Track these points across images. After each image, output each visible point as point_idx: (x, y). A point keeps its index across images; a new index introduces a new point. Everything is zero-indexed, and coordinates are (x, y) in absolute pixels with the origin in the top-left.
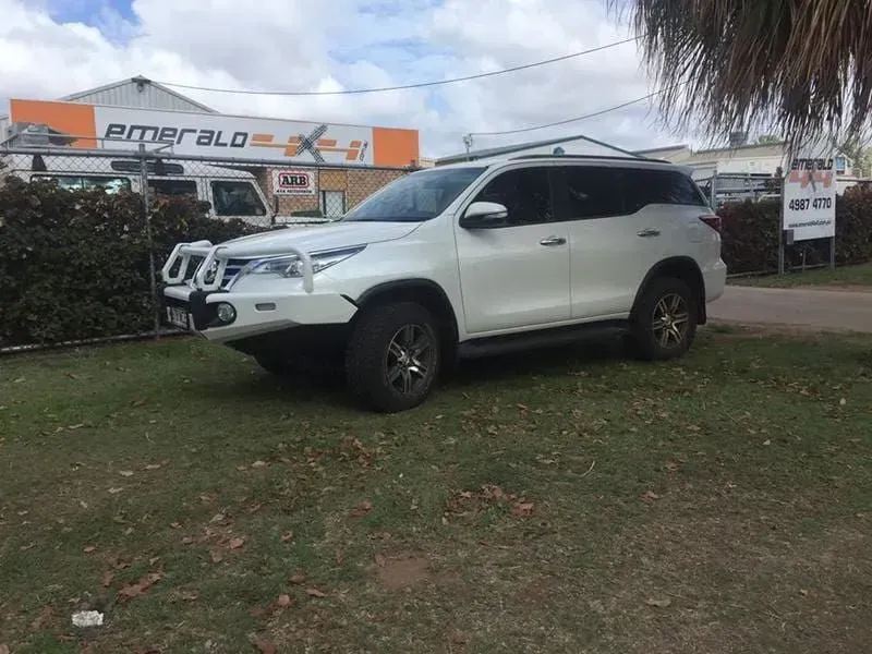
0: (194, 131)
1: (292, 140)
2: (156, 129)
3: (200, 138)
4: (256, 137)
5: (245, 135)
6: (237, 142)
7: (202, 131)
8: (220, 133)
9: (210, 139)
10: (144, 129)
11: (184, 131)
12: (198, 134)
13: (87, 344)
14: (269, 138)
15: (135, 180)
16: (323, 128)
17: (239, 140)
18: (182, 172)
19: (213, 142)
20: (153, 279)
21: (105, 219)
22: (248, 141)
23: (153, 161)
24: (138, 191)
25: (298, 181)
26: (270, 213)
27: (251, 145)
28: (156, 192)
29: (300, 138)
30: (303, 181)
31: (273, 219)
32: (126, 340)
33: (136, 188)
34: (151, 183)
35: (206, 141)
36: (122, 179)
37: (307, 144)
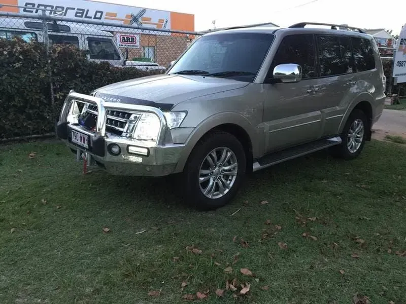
0: (74, 9)
1: (127, 16)
2: (52, 7)
3: (77, 13)
4: (108, 14)
5: (102, 13)
6: (97, 16)
7: (78, 9)
8: (88, 11)
9: (83, 13)
10: (46, 6)
11: (68, 8)
12: (76, 11)
13: (10, 141)
14: (115, 15)
15: (40, 35)
16: (144, 11)
17: (98, 15)
18: (69, 31)
19: (84, 16)
20: (53, 99)
21: (20, 60)
22: (104, 16)
23: (52, 23)
24: (42, 41)
25: (131, 40)
26: (122, 59)
27: (105, 18)
28: (53, 43)
29: (132, 16)
30: (133, 40)
31: (125, 62)
32: (36, 138)
33: (41, 39)
34: (51, 37)
35: (80, 15)
36: (32, 33)
37: (135, 19)
